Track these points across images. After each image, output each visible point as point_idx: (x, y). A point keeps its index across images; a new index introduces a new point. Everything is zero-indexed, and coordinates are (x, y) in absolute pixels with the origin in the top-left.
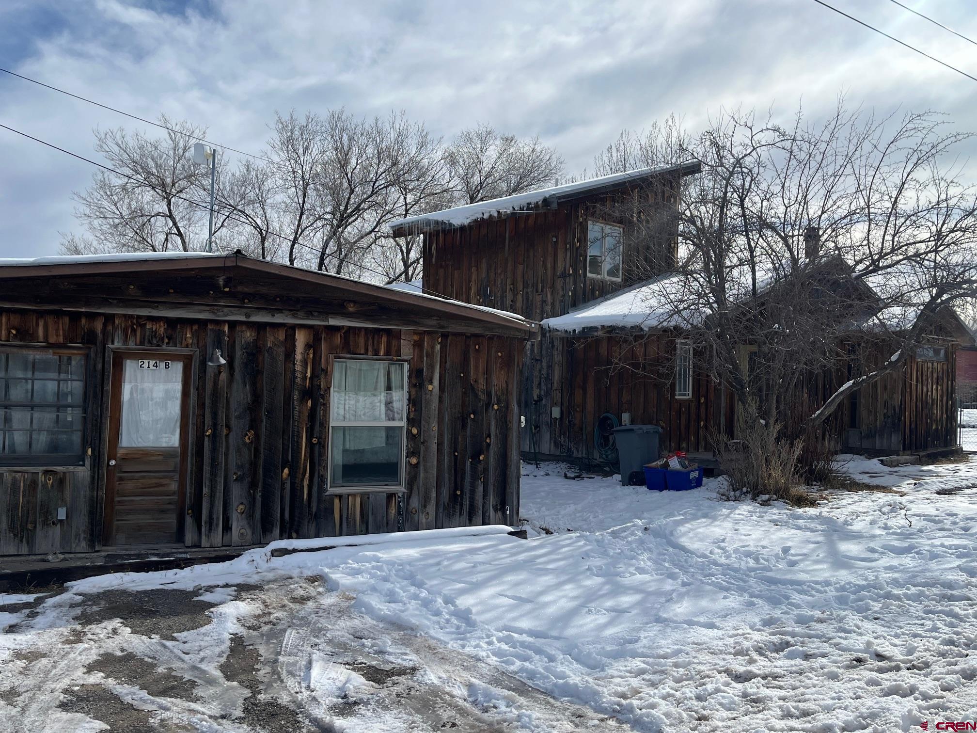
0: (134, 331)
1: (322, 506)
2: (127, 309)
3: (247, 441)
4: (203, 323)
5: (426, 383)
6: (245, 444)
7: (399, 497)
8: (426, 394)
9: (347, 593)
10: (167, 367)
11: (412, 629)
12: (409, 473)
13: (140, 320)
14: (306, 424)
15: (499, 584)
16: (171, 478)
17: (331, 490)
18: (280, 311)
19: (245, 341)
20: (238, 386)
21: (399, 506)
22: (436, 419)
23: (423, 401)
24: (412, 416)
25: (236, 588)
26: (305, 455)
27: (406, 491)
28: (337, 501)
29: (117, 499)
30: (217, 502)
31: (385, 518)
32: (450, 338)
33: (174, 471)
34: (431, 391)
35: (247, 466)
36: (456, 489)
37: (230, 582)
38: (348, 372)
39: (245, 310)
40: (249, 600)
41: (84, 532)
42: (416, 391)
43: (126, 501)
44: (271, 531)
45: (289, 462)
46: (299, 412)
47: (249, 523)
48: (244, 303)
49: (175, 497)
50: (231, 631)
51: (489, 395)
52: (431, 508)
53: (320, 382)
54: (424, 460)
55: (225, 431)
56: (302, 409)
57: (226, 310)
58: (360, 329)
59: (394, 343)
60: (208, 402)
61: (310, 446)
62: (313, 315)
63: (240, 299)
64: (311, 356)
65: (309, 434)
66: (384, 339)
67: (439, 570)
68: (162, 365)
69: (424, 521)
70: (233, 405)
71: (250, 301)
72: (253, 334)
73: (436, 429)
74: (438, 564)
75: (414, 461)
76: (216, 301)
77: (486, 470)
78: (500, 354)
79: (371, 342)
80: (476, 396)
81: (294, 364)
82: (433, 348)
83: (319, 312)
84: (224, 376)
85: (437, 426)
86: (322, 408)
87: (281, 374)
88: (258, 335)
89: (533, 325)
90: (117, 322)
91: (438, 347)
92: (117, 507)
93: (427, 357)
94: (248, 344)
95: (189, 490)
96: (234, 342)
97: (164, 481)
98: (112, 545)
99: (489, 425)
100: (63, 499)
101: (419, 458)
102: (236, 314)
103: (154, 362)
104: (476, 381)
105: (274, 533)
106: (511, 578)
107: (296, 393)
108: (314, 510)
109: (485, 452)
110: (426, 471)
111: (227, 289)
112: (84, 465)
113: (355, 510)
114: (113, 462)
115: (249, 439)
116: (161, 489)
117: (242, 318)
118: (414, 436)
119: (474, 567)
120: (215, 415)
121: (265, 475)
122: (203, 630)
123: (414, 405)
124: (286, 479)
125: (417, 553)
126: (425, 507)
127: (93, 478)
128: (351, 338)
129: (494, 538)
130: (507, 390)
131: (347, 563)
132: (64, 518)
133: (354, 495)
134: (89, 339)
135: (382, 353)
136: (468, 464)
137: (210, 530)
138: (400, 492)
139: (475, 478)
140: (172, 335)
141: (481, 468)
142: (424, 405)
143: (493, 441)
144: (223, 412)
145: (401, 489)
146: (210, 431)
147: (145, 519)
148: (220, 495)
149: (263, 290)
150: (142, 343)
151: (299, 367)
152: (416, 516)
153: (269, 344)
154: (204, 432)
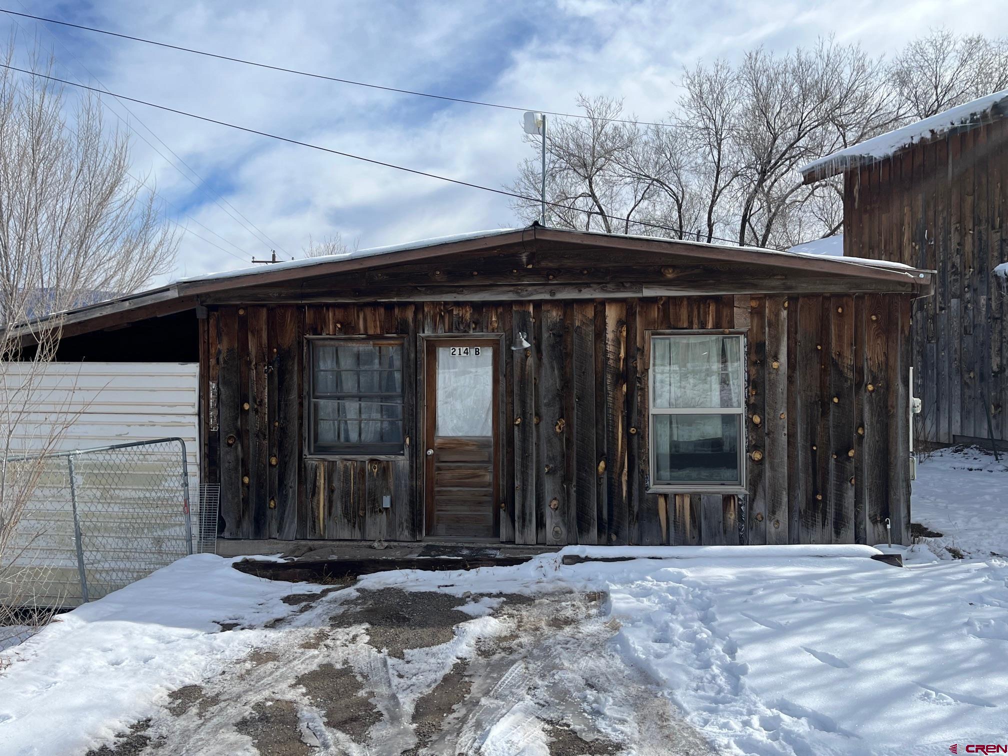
0: (442, 317)
1: (645, 506)
2: (433, 296)
3: (558, 430)
4: (508, 305)
5: (770, 360)
6: (555, 433)
7: (739, 499)
8: (769, 373)
9: (618, 621)
10: (477, 353)
11: (658, 684)
12: (751, 471)
13: (448, 306)
14: (622, 412)
15: (815, 632)
16: (486, 469)
17: (654, 488)
18: (587, 285)
19: (551, 321)
20: (546, 371)
21: (740, 511)
22: (785, 405)
23: (767, 383)
24: (752, 400)
25: (505, 599)
26: (622, 447)
27: (748, 493)
28: (661, 501)
29: (437, 489)
30: (529, 496)
31: (721, 524)
32: (801, 300)
33: (488, 462)
34: (777, 370)
35: (559, 458)
36: (815, 493)
37: (504, 592)
38: (672, 349)
39: (549, 288)
40: (505, 616)
41: (406, 521)
42: (758, 371)
43: (445, 491)
44: (588, 531)
45: (604, 454)
46: (614, 398)
47: (563, 520)
48: (549, 280)
49: (490, 489)
50: (460, 655)
51: (860, 371)
52: (783, 515)
53: (636, 363)
54: (769, 455)
55: (535, 420)
56: (616, 395)
57: (530, 289)
58: (682, 298)
59: (726, 312)
60: (516, 389)
61: (628, 436)
62: (624, 286)
63: (545, 276)
64: (624, 334)
65: (625, 423)
66: (712, 308)
67: (746, 601)
68: (473, 351)
69: (773, 530)
70: (542, 391)
71: (554, 277)
72: (560, 313)
73: (785, 416)
74: (750, 593)
75: (757, 456)
76: (519, 280)
77: (859, 469)
78: (874, 318)
79: (696, 313)
80: (840, 373)
81: (606, 344)
82: (777, 315)
83: (631, 282)
84: (530, 361)
85: (786, 413)
86: (639, 393)
87: (591, 356)
88: (565, 314)
89: (922, 276)
90: (426, 309)
91: (784, 314)
92: (437, 497)
93: (769, 327)
94: (555, 324)
95: (502, 482)
96: (541, 322)
97: (482, 472)
98: (433, 535)
99: (861, 412)
100: (388, 489)
101: (763, 453)
102: (541, 293)
103: (465, 348)
104: (839, 355)
105: (591, 533)
106: (838, 625)
107: (609, 376)
108: (636, 509)
109: (855, 446)
110: (773, 468)
111: (530, 266)
112: (403, 455)
113: (683, 513)
114: (430, 452)
115: (560, 428)
116: (476, 480)
117: (547, 297)
118: (756, 425)
119: (796, 602)
120: (523, 403)
121: (578, 470)
122: (435, 649)
123: (755, 387)
124: (603, 473)
125: (732, 575)
126: (774, 513)
127: (411, 467)
128: (671, 311)
129: (850, 562)
130: (887, 364)
131: (644, 580)
132: (389, 506)
133: (682, 495)
134: (402, 329)
135: (710, 325)
136: (832, 462)
137: (523, 526)
138: (741, 493)
139: (842, 479)
140: (478, 320)
141: (851, 467)
142: (767, 387)
143: (866, 431)
144: (531, 399)
145: (741, 490)
146: (519, 420)
147: (463, 511)
148: (532, 488)
149: (568, 263)
150: (450, 330)
151: (611, 347)
152: (763, 523)
153: (577, 323)
154: (514, 421)
